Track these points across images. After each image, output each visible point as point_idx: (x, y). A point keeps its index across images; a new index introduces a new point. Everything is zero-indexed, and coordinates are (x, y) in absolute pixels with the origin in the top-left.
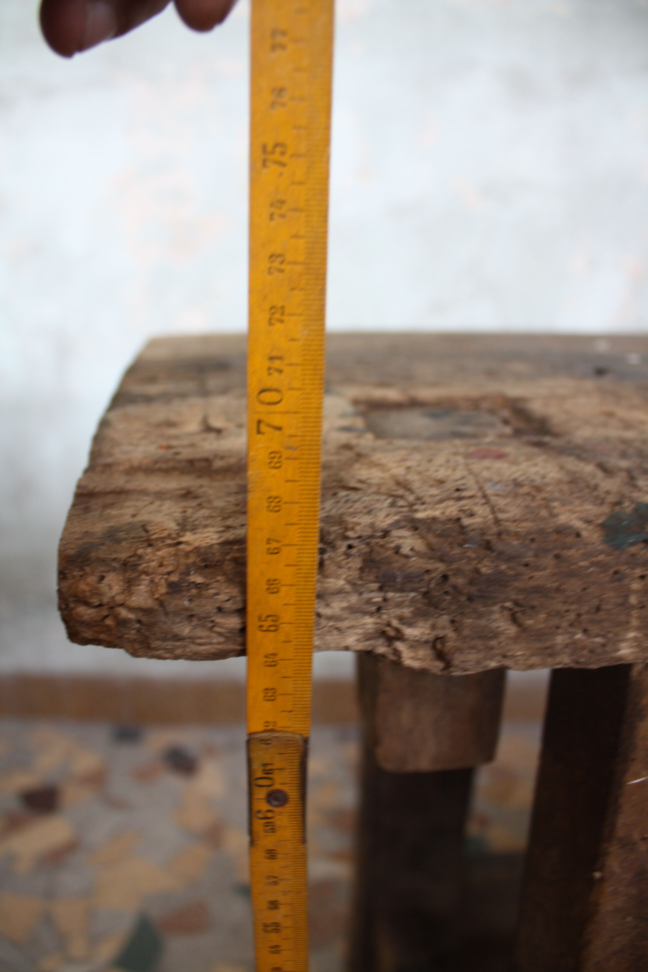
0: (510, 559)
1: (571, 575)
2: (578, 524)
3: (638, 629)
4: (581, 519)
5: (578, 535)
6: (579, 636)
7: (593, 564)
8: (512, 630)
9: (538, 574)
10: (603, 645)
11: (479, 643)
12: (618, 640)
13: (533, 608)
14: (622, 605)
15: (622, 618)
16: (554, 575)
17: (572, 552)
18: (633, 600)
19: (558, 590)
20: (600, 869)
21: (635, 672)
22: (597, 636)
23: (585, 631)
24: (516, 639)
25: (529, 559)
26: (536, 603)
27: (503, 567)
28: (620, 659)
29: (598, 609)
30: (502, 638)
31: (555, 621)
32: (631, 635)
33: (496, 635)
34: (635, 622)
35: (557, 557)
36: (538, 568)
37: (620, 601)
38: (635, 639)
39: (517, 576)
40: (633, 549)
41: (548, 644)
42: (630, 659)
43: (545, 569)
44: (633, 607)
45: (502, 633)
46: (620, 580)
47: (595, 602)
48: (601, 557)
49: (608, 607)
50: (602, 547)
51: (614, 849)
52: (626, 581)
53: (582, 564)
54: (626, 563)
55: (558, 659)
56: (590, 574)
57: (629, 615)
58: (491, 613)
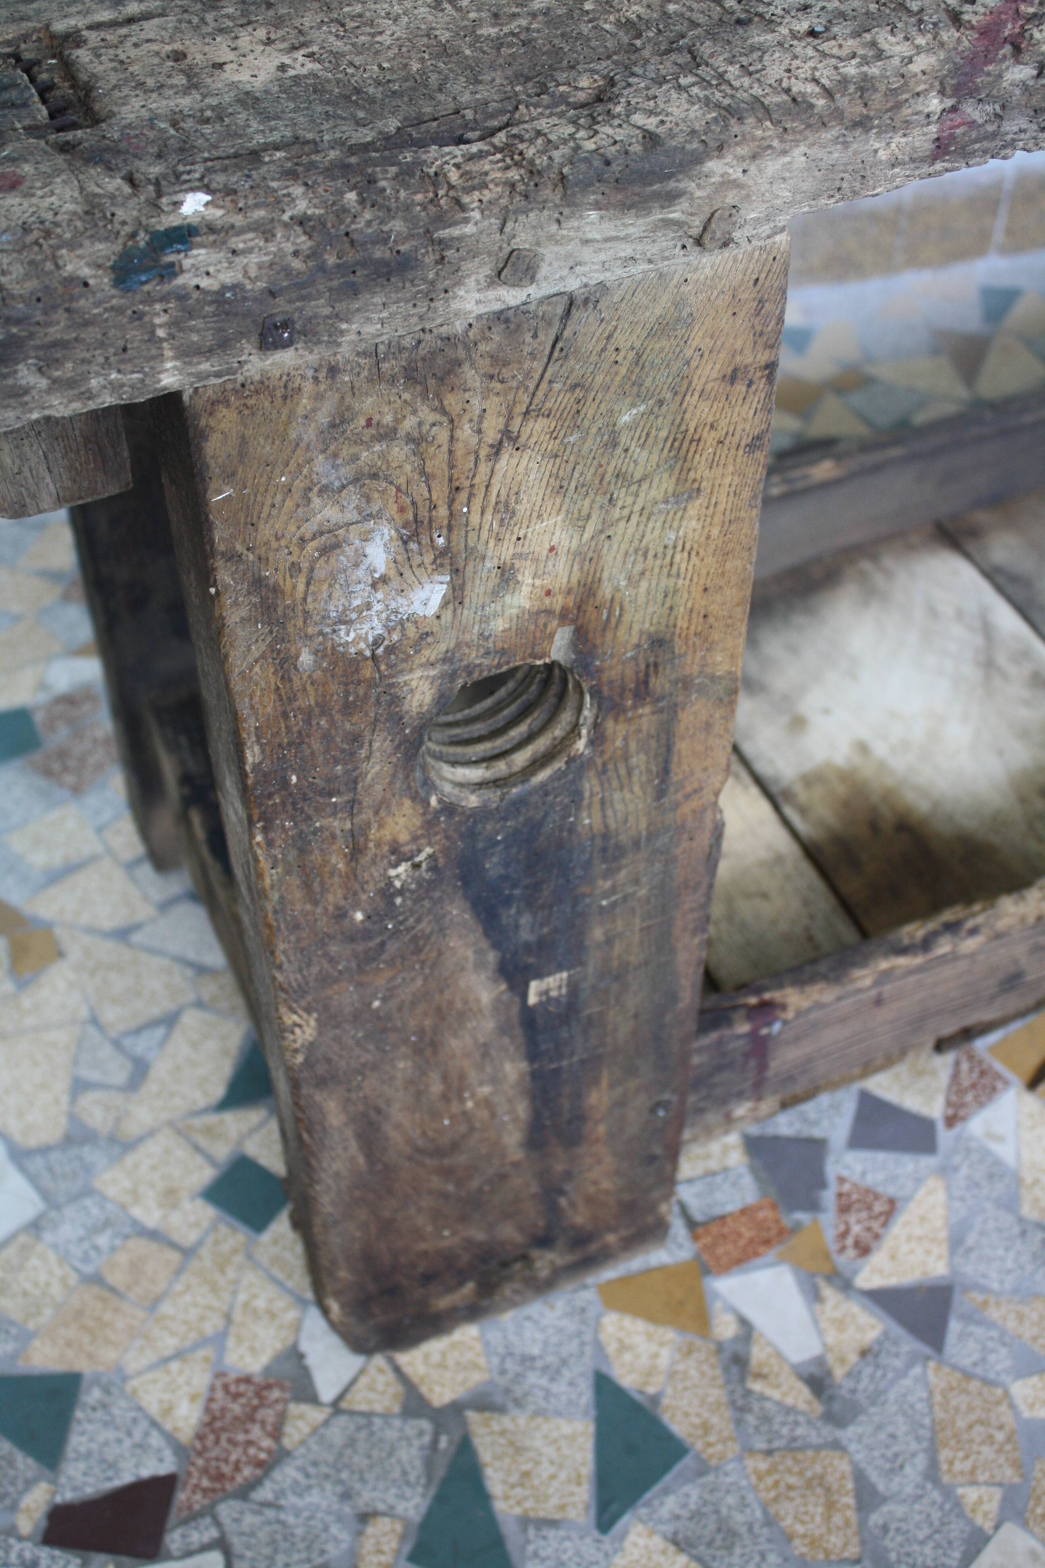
0: (18, 322)
1: (86, 324)
2: (86, 272)
3: (175, 358)
4: (88, 265)
5: (86, 284)
6: (114, 376)
7: (106, 310)
8: (43, 383)
9: (52, 330)
10: (142, 381)
11: (12, 402)
12: (156, 372)
13: (57, 360)
14: (149, 340)
15: (154, 352)
16: (69, 327)
17: (82, 302)
18: (161, 333)
19: (76, 339)
20: (214, 585)
21: (186, 398)
22: (133, 372)
23: (119, 371)
24: (49, 391)
25: (39, 318)
26: (59, 355)
27: (14, 330)
28: (165, 388)
29: (125, 350)
30: (34, 393)
31: (85, 368)
32: (169, 365)
33: (26, 391)
34: (168, 353)
35: (68, 310)
36: (49, 324)
37: (146, 337)
38: (175, 368)
39: (31, 336)
40: (146, 288)
41: (83, 389)
42: (176, 387)
43: (58, 323)
44: (162, 340)
45: (33, 388)
46: (140, 319)
47: (121, 343)
48: (114, 302)
49: (136, 345)
50: (114, 292)
51: (219, 563)
52: (147, 319)
53: (96, 311)
54: (141, 302)
55: (100, 400)
56: (106, 320)
57: (161, 348)
58: (16, 372)
